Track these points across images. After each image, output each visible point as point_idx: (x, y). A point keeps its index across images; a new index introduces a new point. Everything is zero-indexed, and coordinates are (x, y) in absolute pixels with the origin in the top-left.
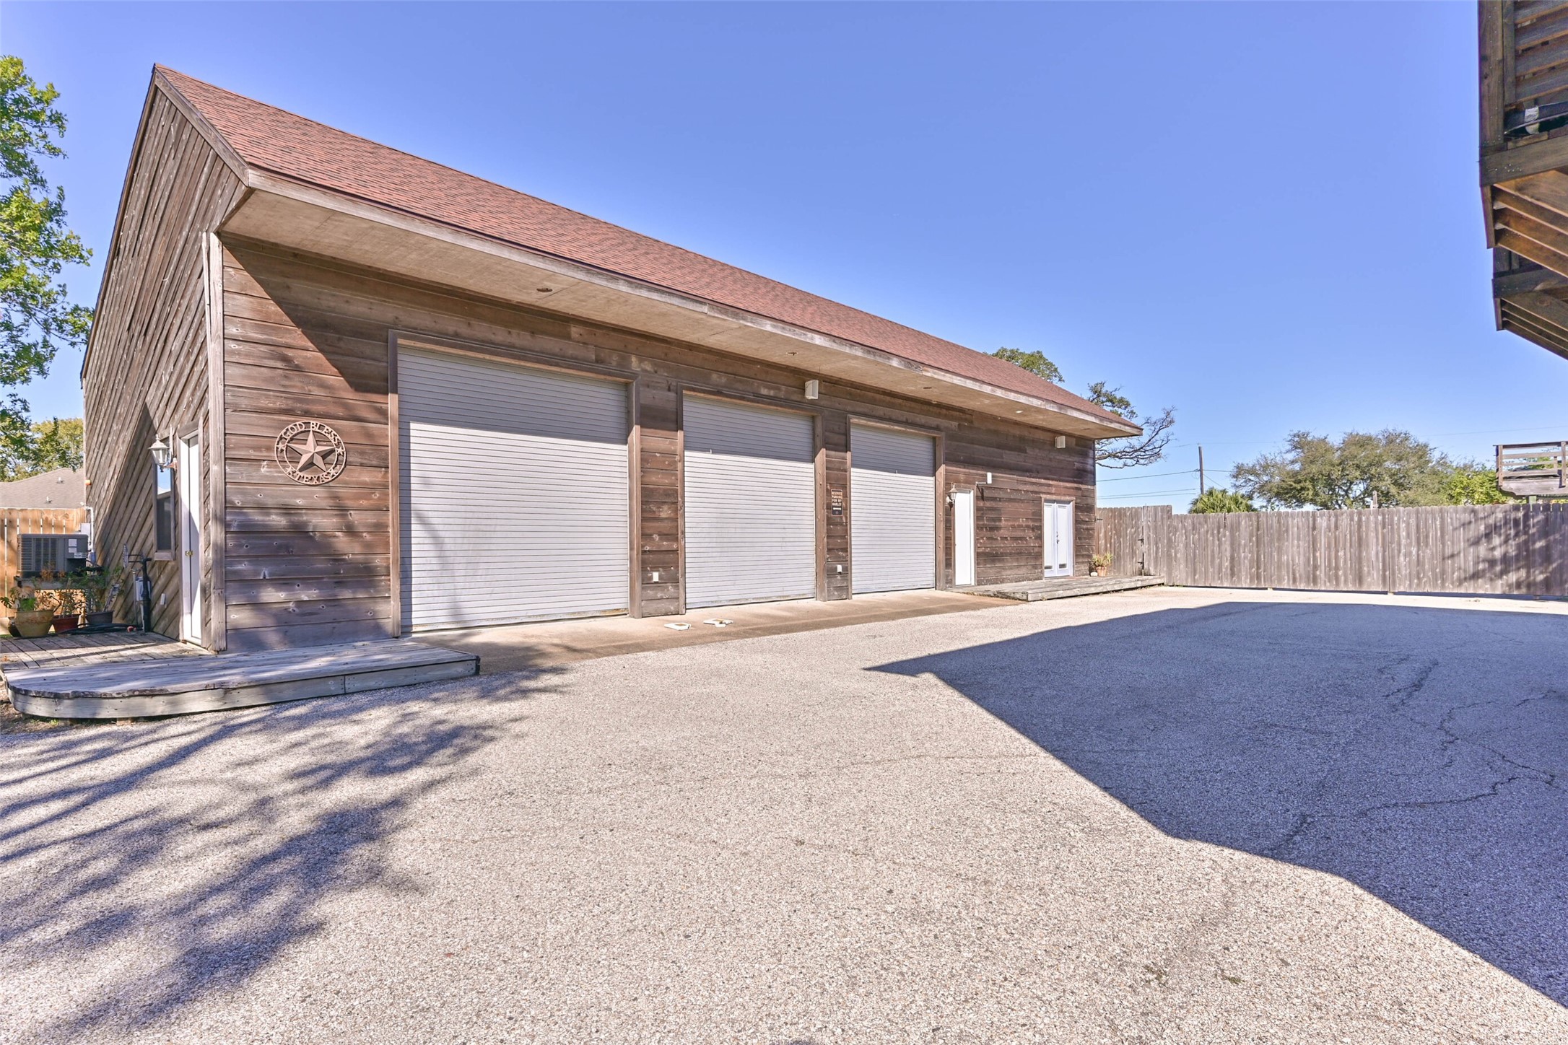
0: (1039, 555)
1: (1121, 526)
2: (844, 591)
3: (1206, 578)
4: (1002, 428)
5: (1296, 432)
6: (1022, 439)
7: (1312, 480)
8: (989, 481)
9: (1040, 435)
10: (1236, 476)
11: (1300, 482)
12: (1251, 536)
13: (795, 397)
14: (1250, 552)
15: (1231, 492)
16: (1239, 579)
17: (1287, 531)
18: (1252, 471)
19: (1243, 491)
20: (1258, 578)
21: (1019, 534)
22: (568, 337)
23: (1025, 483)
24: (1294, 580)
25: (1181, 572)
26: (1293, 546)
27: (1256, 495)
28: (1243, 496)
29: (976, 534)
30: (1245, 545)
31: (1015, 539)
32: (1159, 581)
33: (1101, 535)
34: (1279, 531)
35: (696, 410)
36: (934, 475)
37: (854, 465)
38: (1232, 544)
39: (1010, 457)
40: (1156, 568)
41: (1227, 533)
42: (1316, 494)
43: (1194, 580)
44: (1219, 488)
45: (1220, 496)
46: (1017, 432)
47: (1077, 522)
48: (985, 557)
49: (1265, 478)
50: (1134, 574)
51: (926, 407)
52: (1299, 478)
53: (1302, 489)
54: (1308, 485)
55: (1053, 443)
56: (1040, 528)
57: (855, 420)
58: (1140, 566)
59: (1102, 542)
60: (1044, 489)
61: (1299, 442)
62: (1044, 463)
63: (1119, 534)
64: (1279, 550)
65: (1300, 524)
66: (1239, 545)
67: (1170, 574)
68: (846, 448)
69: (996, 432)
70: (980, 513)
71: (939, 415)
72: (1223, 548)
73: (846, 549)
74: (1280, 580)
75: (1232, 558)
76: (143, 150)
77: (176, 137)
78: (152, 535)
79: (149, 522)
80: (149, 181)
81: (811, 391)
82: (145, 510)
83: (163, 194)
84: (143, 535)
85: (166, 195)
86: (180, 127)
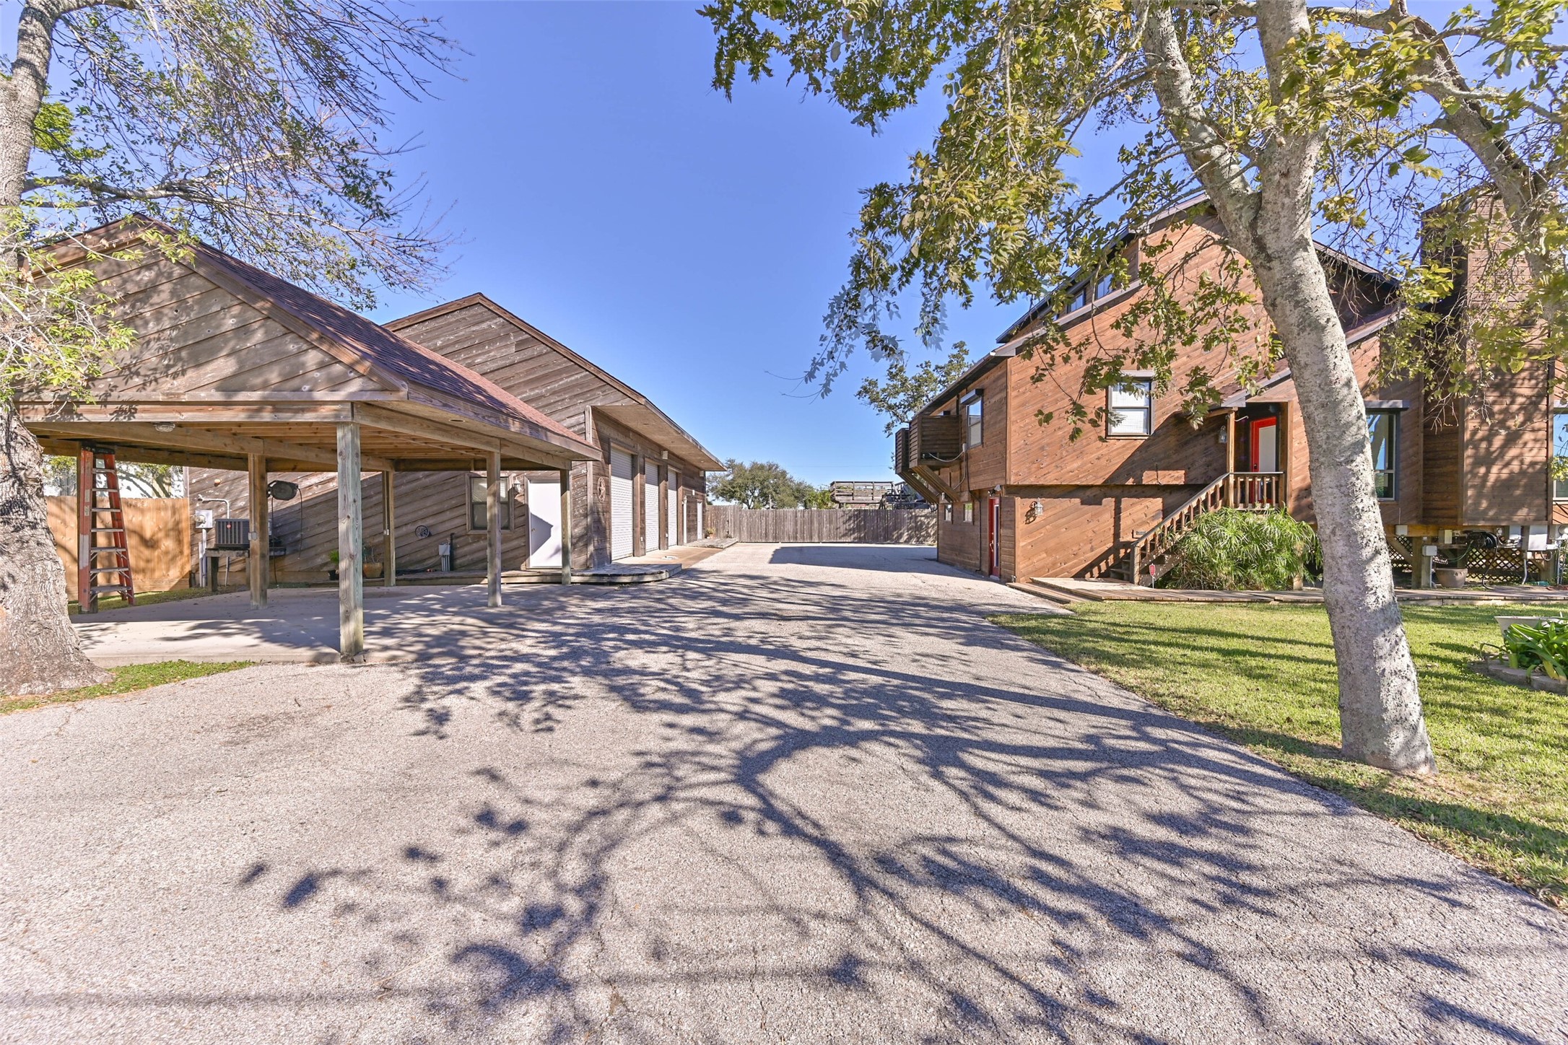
0: (696, 529)
1: (718, 514)
3: (755, 538)
4: (691, 467)
8: (691, 494)
9: (696, 469)
11: (734, 488)
12: (773, 519)
13: (660, 458)
14: (773, 526)
16: (769, 538)
17: (787, 517)
20: (776, 538)
21: (693, 518)
23: (694, 494)
24: (789, 538)
25: (745, 536)
26: (789, 524)
29: (686, 519)
30: (771, 524)
31: (693, 522)
32: (737, 540)
33: (709, 518)
34: (784, 518)
35: (647, 467)
36: (679, 490)
37: (668, 488)
38: (766, 523)
39: (692, 482)
40: (734, 534)
41: (764, 518)
42: (741, 495)
43: (750, 540)
46: (693, 469)
47: (703, 511)
48: (689, 530)
50: (725, 537)
51: (680, 460)
52: (734, 485)
53: (735, 491)
54: (738, 489)
55: (700, 474)
56: (697, 515)
57: (668, 467)
58: (727, 534)
59: (709, 522)
60: (697, 497)
62: (698, 483)
63: (717, 518)
64: (784, 526)
65: (791, 515)
66: (769, 523)
67: (740, 537)
68: (666, 481)
69: (689, 469)
70: (688, 508)
71: (681, 463)
72: (762, 525)
73: (667, 527)
74: (784, 538)
75: (766, 530)
76: (441, 322)
77: (519, 344)
78: (458, 522)
79: (448, 515)
80: (457, 342)
81: (665, 456)
82: (435, 508)
83: (493, 360)
84: (429, 522)
85: (501, 363)
86: (526, 340)
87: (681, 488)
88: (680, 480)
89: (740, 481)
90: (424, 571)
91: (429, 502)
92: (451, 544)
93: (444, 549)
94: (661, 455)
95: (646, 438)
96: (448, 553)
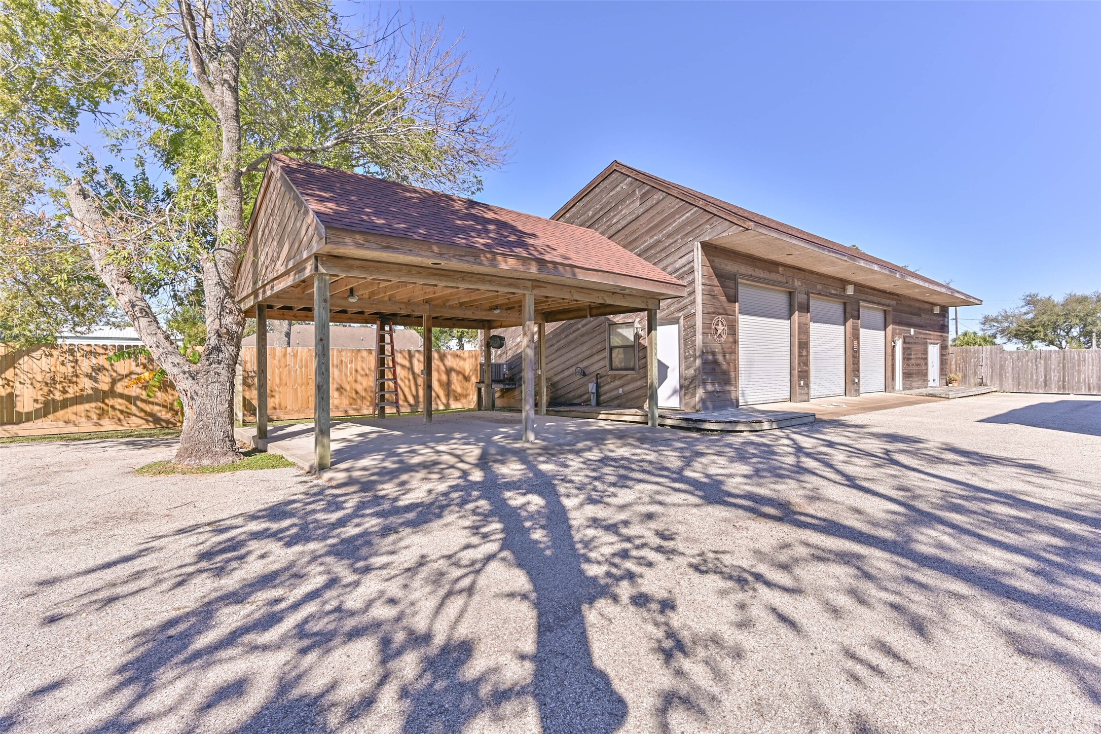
0: (926, 375)
1: (967, 357)
2: (858, 392)
3: (1027, 387)
4: (912, 303)
5: (1028, 293)
6: (920, 309)
7: (1043, 326)
8: (912, 333)
9: (927, 306)
10: (984, 324)
11: (1034, 327)
12: (1059, 363)
13: (842, 294)
14: (1060, 373)
15: (980, 334)
16: (1051, 388)
17: (1084, 360)
18: (995, 320)
19: (989, 333)
20: (1064, 387)
21: (919, 362)
22: (778, 273)
23: (921, 333)
24: (1089, 389)
25: (1009, 384)
26: (1088, 369)
27: (998, 336)
28: (989, 336)
29: (903, 362)
30: (1055, 369)
31: (917, 365)
32: (995, 390)
33: (953, 362)
34: (1079, 360)
35: (815, 304)
36: (885, 329)
37: (862, 327)
38: (1046, 368)
39: (915, 319)
40: (991, 381)
41: (1042, 362)
42: (1046, 335)
43: (1019, 389)
44: (971, 331)
45: (972, 336)
46: (917, 305)
47: (942, 355)
48: (907, 375)
49: (1006, 324)
50: (976, 385)
51: (885, 295)
52: (1034, 324)
53: (1036, 331)
54: (1040, 328)
55: (932, 310)
56: (926, 359)
57: (862, 303)
58: (980, 380)
59: (953, 367)
60: (928, 337)
61: (1031, 301)
62: (928, 322)
63: (965, 362)
64: (1079, 372)
65: (1094, 357)
66: (1050, 369)
67: (1001, 385)
68: (859, 318)
69: (910, 306)
70: (905, 350)
71: (889, 298)
72: (1039, 370)
73: (858, 371)
74: (1079, 389)
75: (1046, 376)
76: (592, 195)
77: (643, 196)
78: (602, 364)
79: (596, 358)
80: (601, 209)
81: (850, 291)
82: (588, 352)
83: (624, 218)
84: (585, 364)
85: (629, 219)
86: (648, 192)
87: (890, 328)
88: (890, 319)
89: (1045, 318)
90: (579, 404)
91: (585, 348)
92: (597, 383)
93: (592, 387)
94: (844, 289)
95: (812, 272)
96: (594, 390)
